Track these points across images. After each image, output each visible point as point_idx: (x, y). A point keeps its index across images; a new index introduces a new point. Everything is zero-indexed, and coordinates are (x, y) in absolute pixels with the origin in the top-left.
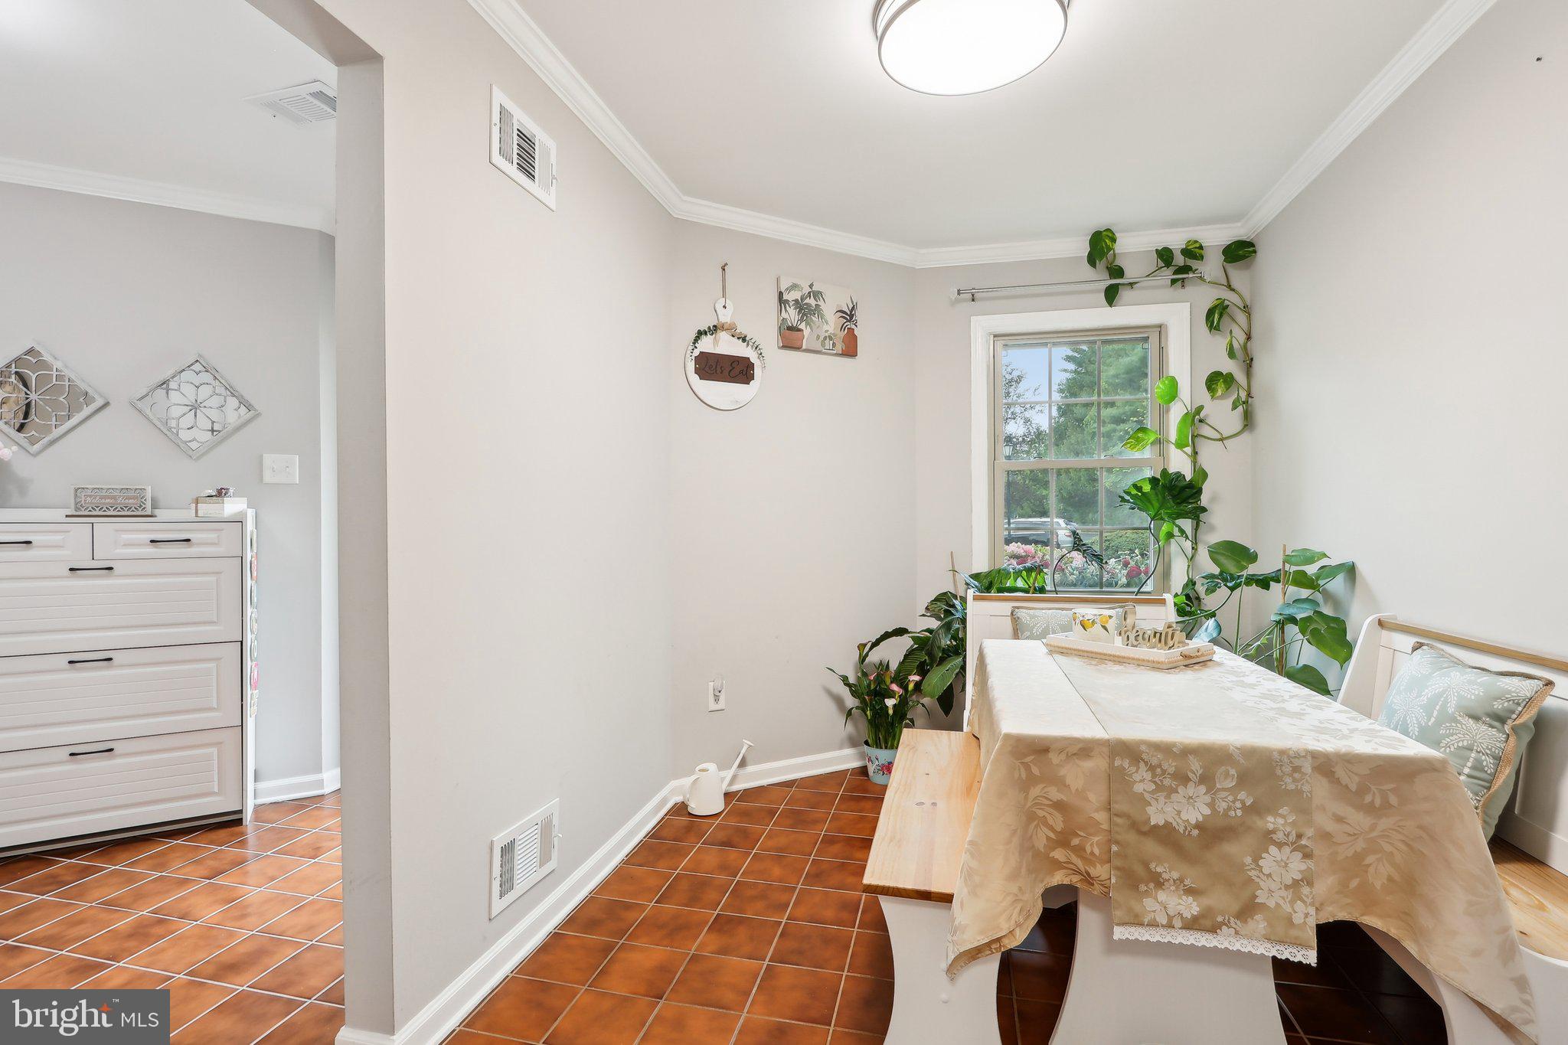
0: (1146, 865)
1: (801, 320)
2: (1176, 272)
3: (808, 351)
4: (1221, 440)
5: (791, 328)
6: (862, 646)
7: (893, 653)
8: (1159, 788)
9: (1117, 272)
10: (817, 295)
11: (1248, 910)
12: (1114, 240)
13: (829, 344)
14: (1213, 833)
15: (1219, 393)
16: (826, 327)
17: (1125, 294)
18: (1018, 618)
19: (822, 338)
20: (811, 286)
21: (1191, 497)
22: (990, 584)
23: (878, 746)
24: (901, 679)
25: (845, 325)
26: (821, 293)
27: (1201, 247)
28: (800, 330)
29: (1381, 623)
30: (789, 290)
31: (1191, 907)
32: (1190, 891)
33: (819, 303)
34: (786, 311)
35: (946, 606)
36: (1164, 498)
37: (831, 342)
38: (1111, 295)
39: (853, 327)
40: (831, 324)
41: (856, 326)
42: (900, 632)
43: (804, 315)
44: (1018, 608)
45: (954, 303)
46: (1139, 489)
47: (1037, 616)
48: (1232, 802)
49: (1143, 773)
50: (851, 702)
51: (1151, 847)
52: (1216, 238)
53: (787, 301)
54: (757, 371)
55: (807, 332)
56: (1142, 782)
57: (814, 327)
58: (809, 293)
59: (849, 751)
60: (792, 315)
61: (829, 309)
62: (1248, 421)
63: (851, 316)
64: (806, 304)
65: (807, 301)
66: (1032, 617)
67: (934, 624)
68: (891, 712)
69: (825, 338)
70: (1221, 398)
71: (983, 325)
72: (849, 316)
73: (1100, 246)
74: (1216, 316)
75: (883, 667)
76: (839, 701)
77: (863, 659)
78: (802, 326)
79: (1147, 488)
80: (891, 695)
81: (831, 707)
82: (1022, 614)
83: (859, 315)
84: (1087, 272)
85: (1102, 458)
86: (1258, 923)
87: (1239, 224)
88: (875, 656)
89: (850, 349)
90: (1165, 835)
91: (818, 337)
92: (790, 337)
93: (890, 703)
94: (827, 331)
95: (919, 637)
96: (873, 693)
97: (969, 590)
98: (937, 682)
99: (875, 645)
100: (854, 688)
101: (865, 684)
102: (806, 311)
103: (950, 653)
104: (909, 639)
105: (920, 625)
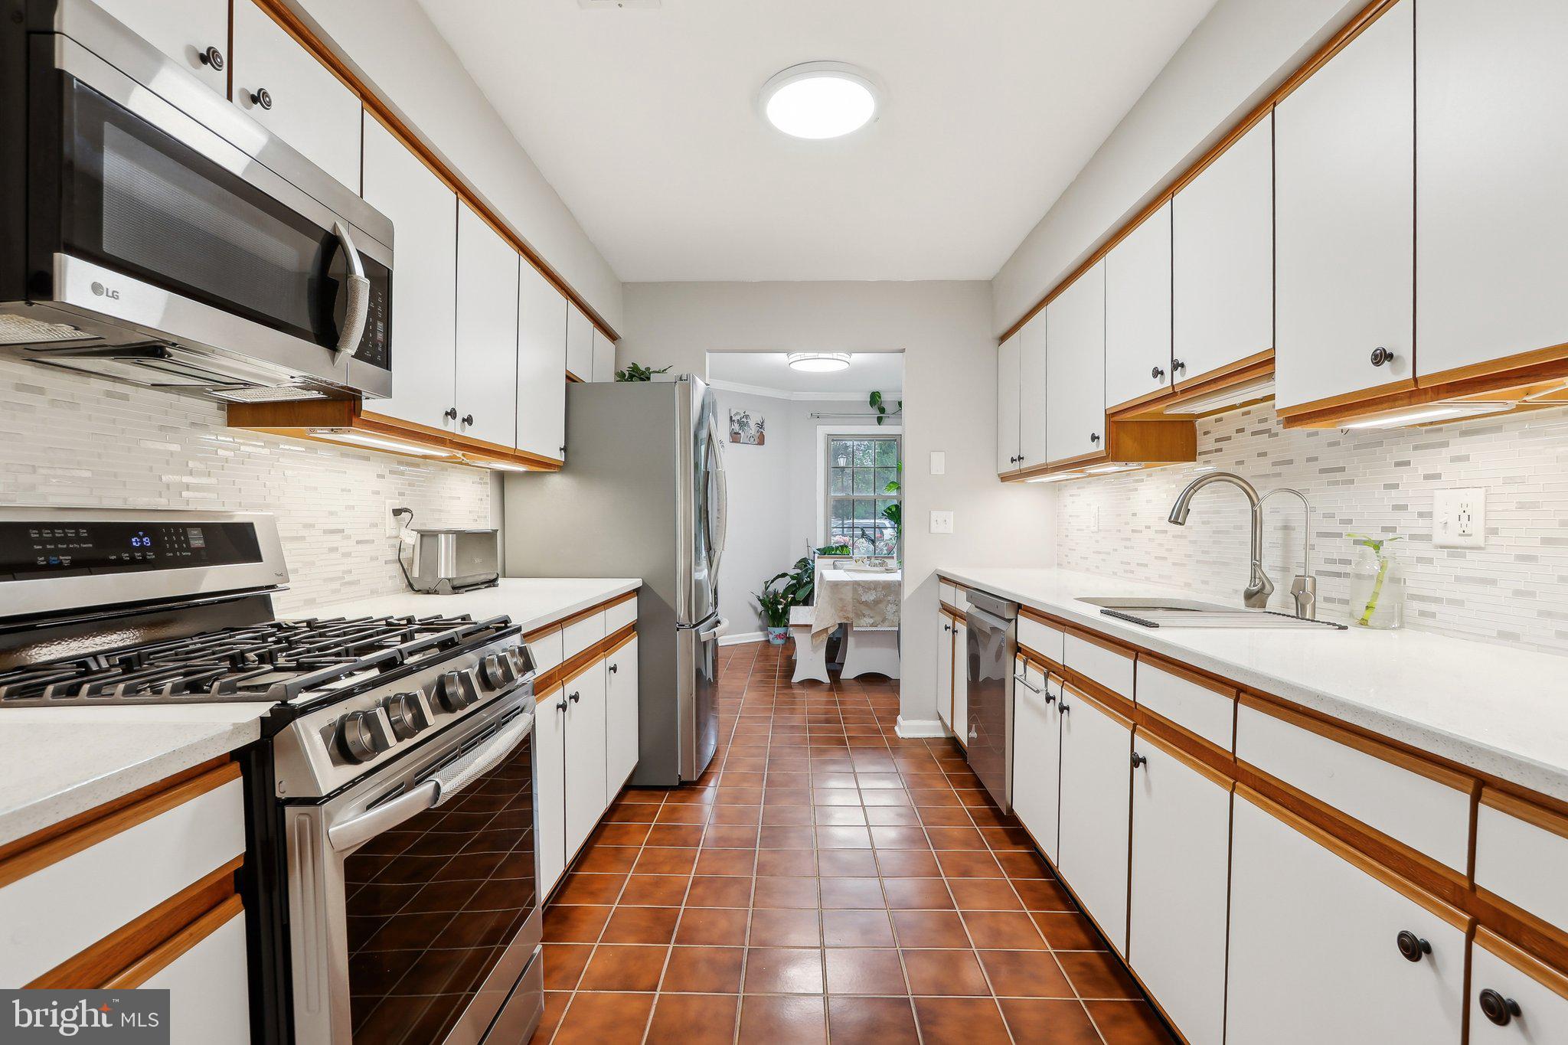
0: (861, 611)
1: (740, 429)
3: (743, 443)
5: (735, 433)
6: (766, 582)
7: (781, 586)
8: (865, 592)
9: (882, 410)
10: (747, 417)
11: (884, 620)
12: (880, 397)
14: (877, 602)
17: (885, 420)
19: (749, 437)
20: (744, 413)
22: (825, 552)
23: (774, 626)
24: (784, 596)
25: (759, 430)
26: (749, 416)
28: (740, 434)
30: (735, 415)
31: (871, 621)
32: (871, 617)
33: (748, 420)
34: (733, 425)
35: (805, 564)
37: (753, 438)
38: (880, 420)
39: (763, 431)
40: (753, 430)
42: (784, 575)
43: (741, 426)
44: (836, 559)
45: (809, 419)
46: (890, 510)
48: (880, 594)
49: (861, 588)
50: (760, 608)
51: (862, 607)
53: (734, 420)
55: (742, 434)
56: (860, 590)
57: (746, 432)
58: (743, 416)
59: (760, 633)
60: (736, 427)
61: (752, 423)
65: (743, 420)
67: (799, 571)
68: (780, 611)
69: (751, 436)
71: (823, 431)
72: (761, 426)
73: (875, 398)
75: (776, 594)
76: (755, 609)
77: (767, 588)
78: (740, 432)
80: (781, 603)
81: (751, 611)
82: (836, 563)
83: (765, 426)
84: (869, 409)
86: (887, 623)
88: (771, 589)
89: (761, 441)
90: (865, 603)
91: (747, 436)
92: (735, 437)
93: (780, 607)
94: (751, 433)
95: (793, 578)
96: (772, 603)
97: (816, 555)
98: (801, 594)
99: (772, 581)
100: (762, 602)
101: (767, 600)
102: (742, 424)
103: (808, 583)
104: (788, 578)
105: (793, 572)
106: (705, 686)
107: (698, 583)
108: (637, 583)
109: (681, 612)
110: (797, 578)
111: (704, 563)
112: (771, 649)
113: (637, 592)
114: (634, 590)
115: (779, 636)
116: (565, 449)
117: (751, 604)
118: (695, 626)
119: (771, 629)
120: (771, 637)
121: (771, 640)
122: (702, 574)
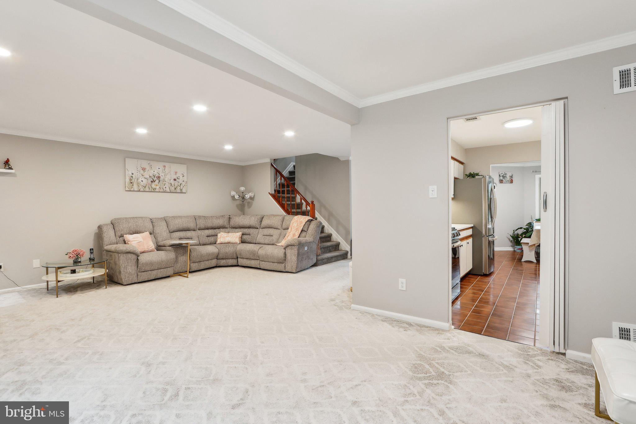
3: (504, 183)
6: (514, 230)
7: (520, 232)
10: (506, 174)
13: (508, 181)
22: (538, 220)
24: (521, 235)
30: (501, 174)
35: (530, 225)
40: (508, 178)
42: (521, 228)
50: (511, 239)
53: (501, 176)
55: (504, 180)
58: (504, 174)
60: (501, 178)
61: (508, 176)
67: (527, 227)
71: (538, 176)
72: (512, 177)
75: (518, 234)
76: (509, 239)
77: (514, 232)
80: (520, 238)
81: (508, 241)
88: (516, 232)
89: (512, 182)
91: (506, 181)
92: (501, 181)
93: (519, 239)
95: (525, 229)
96: (516, 238)
97: (534, 221)
98: (528, 235)
99: (516, 230)
100: (512, 237)
101: (514, 236)
102: (504, 177)
103: (531, 231)
104: (523, 229)
105: (525, 227)
106: (491, 260)
107: (489, 229)
108: (472, 225)
109: (484, 232)
110: (527, 230)
111: (490, 223)
112: (516, 253)
113: (472, 227)
114: (471, 227)
115: (519, 249)
116: (454, 195)
117: (507, 238)
118: (487, 236)
119: (516, 246)
120: (516, 249)
121: (516, 250)
122: (490, 226)
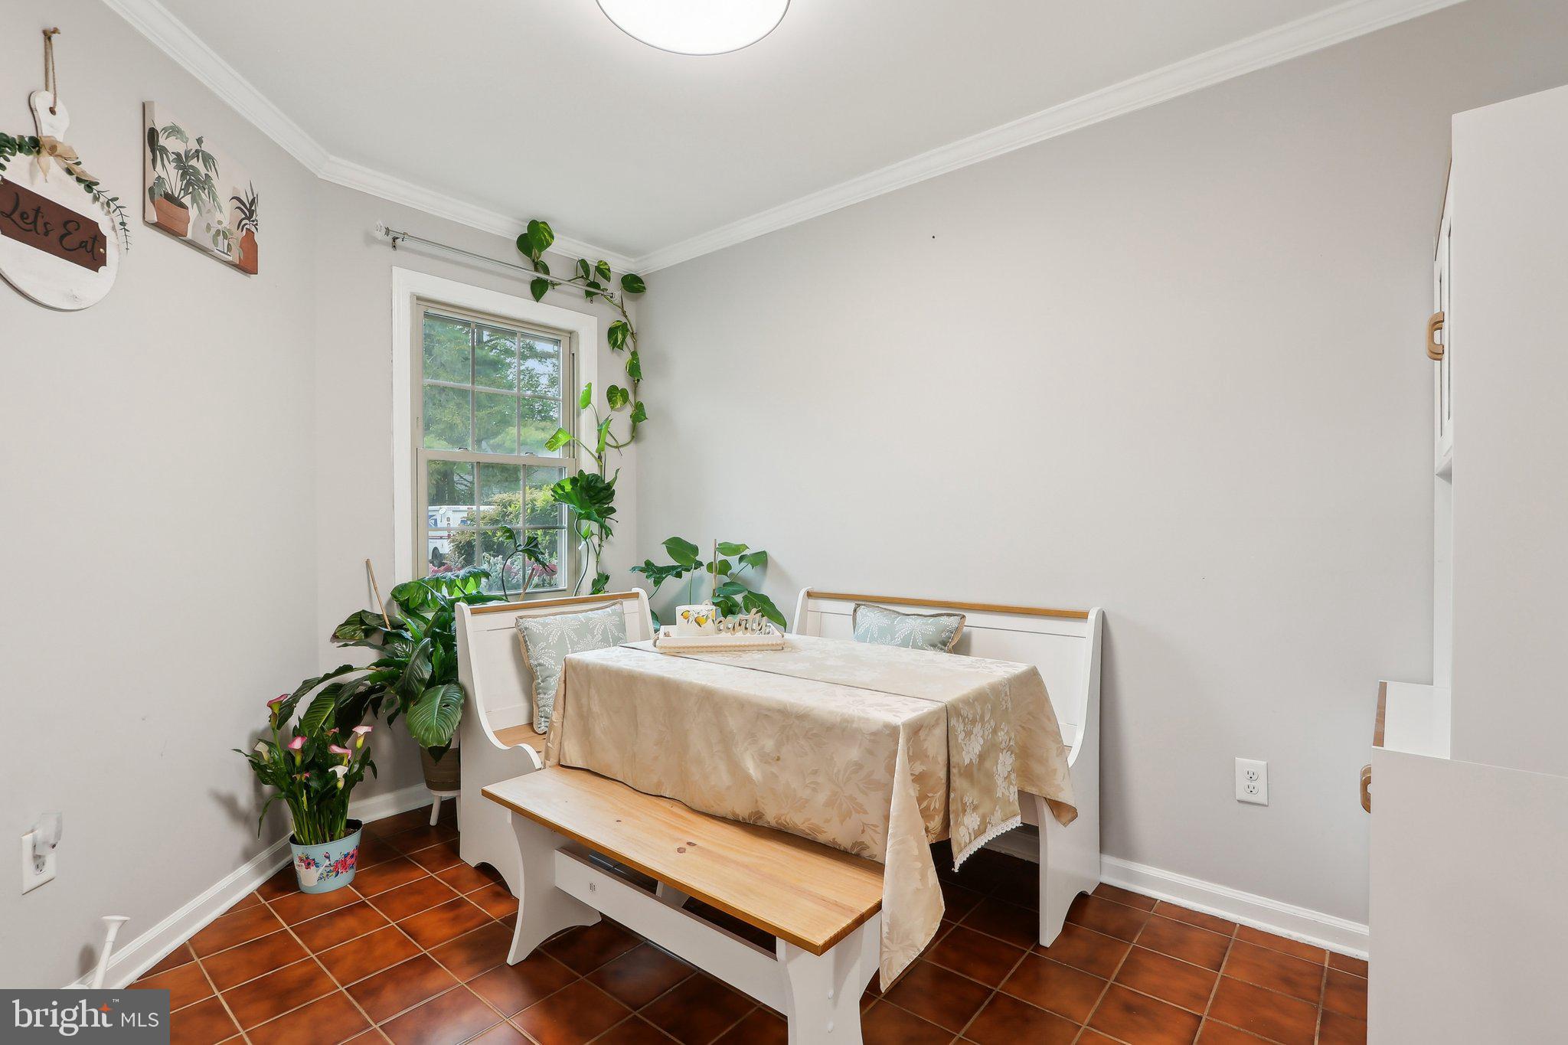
1: (185, 190)
2: (589, 285)
3: (191, 244)
4: (617, 447)
5: (169, 198)
6: (274, 704)
9: (542, 268)
10: (208, 159)
12: (552, 236)
13: (223, 244)
15: (619, 406)
16: (218, 216)
17: (549, 294)
18: (526, 629)
19: (213, 231)
20: (200, 141)
21: (605, 498)
25: (244, 222)
26: (213, 159)
27: (609, 270)
28: (183, 206)
29: (809, 595)
30: (165, 131)
33: (210, 174)
34: (163, 165)
36: (582, 498)
37: (226, 242)
38: (537, 289)
39: (253, 229)
40: (226, 213)
41: (257, 229)
43: (189, 184)
44: (521, 617)
45: (370, 240)
46: (563, 488)
47: (549, 624)
52: (619, 266)
53: (163, 150)
54: (111, 252)
55: (193, 212)
57: (204, 211)
58: (197, 151)
59: (245, 869)
60: (173, 180)
61: (223, 189)
62: (635, 434)
63: (252, 212)
64: (192, 167)
65: (193, 162)
66: (544, 625)
68: (340, 785)
69: (218, 232)
70: (619, 410)
72: (248, 209)
73: (539, 237)
74: (617, 335)
78: (187, 200)
79: (568, 488)
80: (336, 761)
82: (530, 623)
83: (261, 215)
84: (515, 256)
85: (522, 454)
87: (633, 260)
89: (248, 262)
91: (209, 227)
92: (167, 212)
93: (341, 771)
94: (220, 223)
